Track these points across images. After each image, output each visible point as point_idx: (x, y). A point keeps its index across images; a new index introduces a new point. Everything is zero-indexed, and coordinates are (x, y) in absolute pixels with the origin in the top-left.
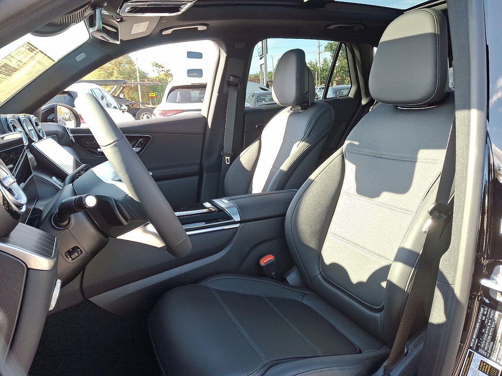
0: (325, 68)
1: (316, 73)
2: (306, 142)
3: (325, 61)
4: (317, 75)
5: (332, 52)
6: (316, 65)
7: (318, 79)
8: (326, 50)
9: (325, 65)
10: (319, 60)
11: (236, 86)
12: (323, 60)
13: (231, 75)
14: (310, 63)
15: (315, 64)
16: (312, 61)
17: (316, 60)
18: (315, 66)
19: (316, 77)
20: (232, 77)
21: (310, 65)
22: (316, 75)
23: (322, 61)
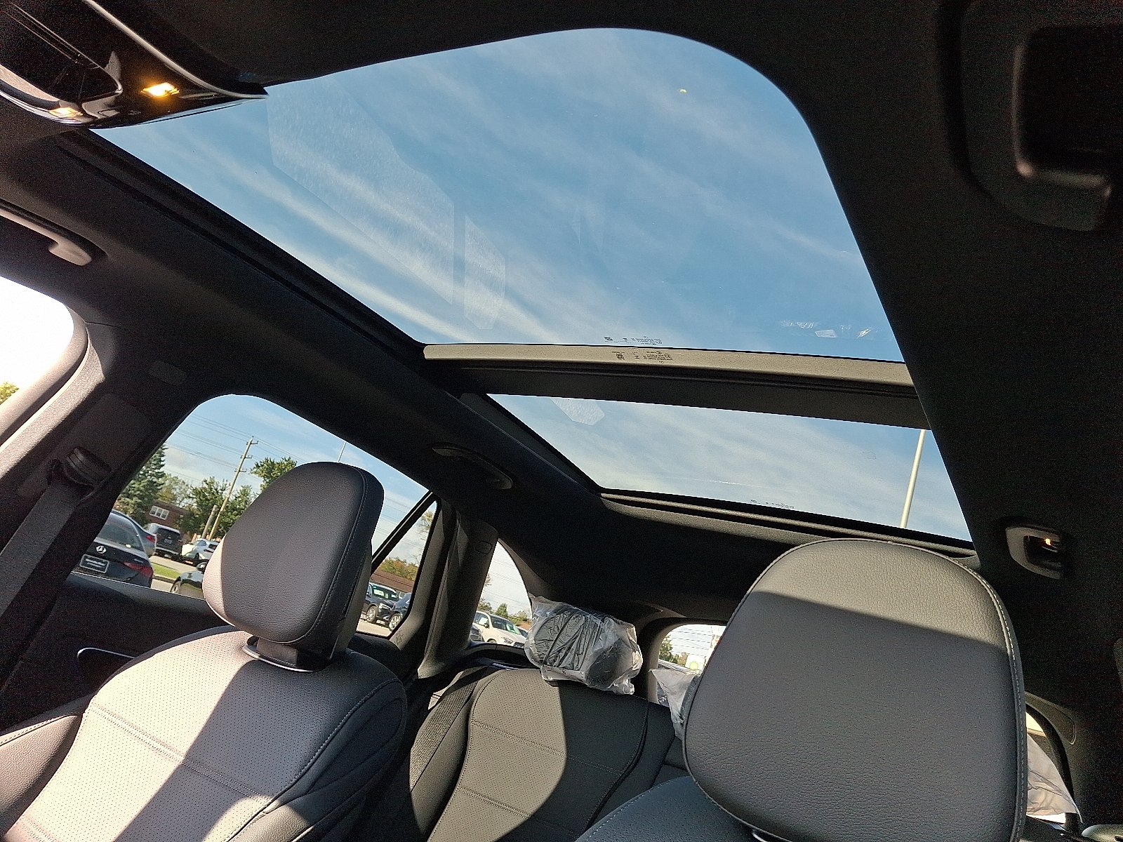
0: (238, 507)
1: (214, 509)
2: (298, 811)
3: (245, 493)
4: (215, 513)
5: (268, 480)
6: (220, 491)
7: (212, 523)
8: (255, 470)
9: (240, 499)
10: (232, 484)
11: (82, 489)
12: (242, 489)
13: (80, 448)
14: (208, 481)
15: (219, 488)
16: (216, 480)
17: (225, 482)
18: (218, 492)
19: (211, 517)
20: (81, 457)
21: (207, 487)
22: (212, 513)
23: (238, 489)
